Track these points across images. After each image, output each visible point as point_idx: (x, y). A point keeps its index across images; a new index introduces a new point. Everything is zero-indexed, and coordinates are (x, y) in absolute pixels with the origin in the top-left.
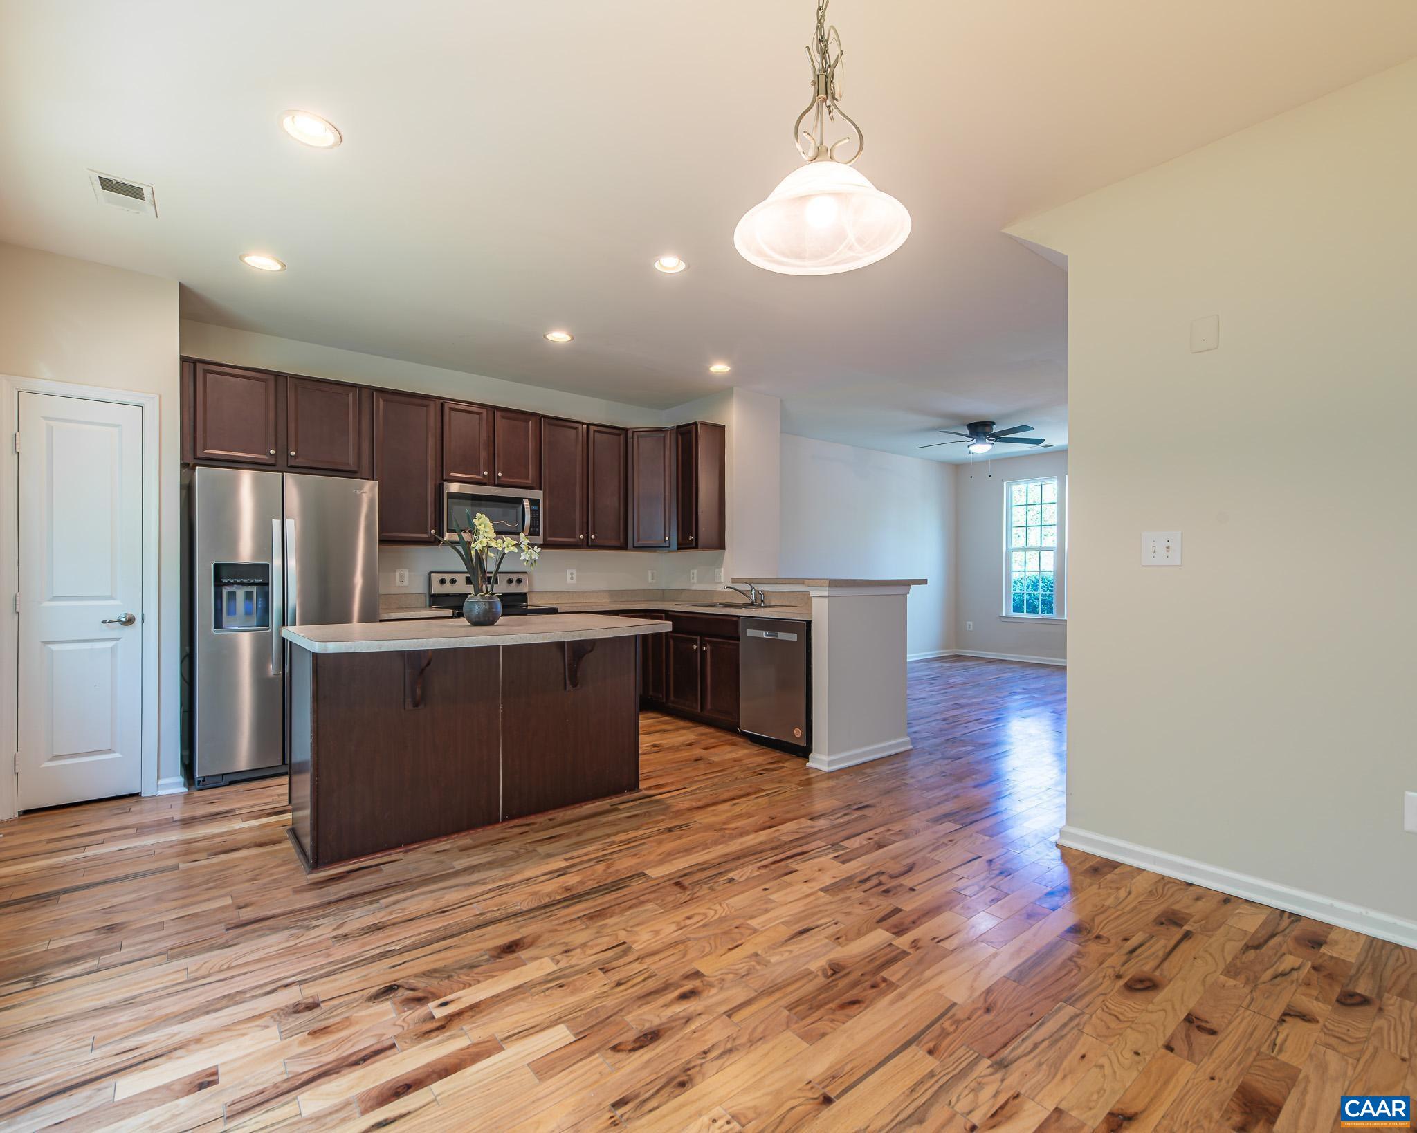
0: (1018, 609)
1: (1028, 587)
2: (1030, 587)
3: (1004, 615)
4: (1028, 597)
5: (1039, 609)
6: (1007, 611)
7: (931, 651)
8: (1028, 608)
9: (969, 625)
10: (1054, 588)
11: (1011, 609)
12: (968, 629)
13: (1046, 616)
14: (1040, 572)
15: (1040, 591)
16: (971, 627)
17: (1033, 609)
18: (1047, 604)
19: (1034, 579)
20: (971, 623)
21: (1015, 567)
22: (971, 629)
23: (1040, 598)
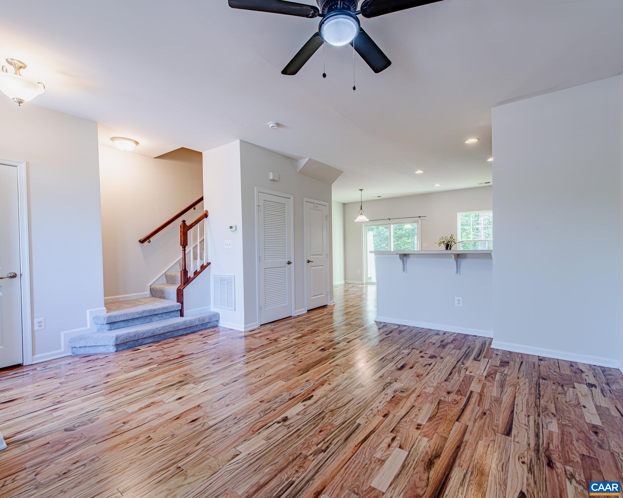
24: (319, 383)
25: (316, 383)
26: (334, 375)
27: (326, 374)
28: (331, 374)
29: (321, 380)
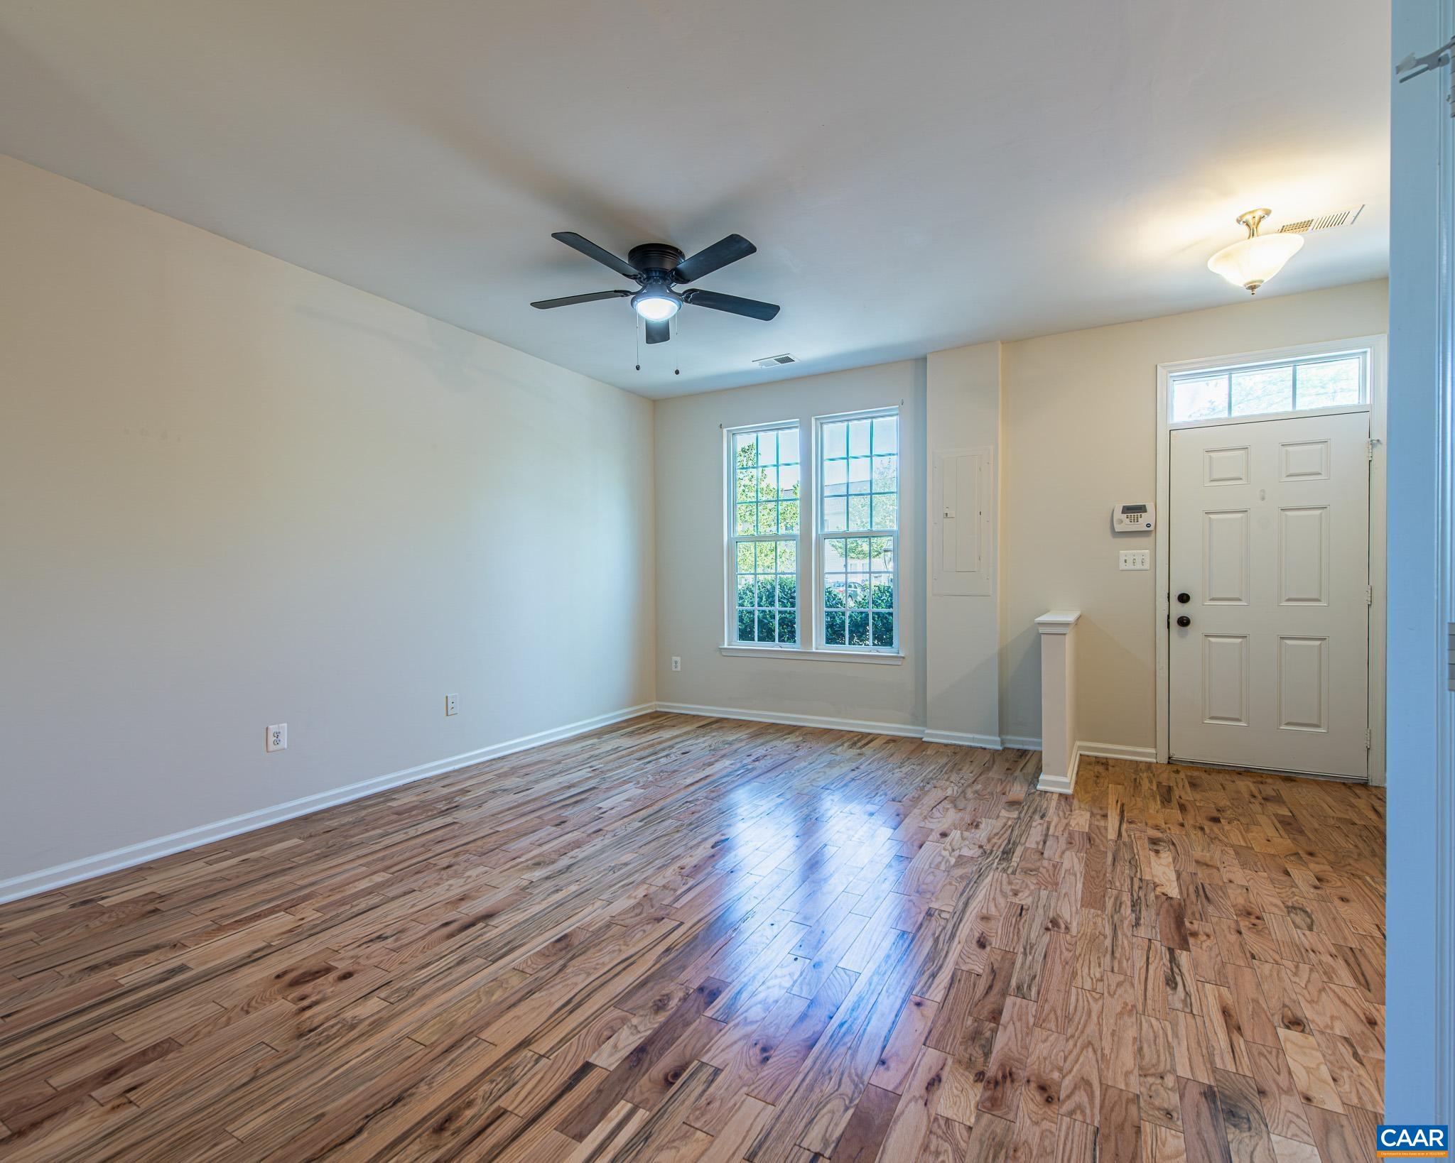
0: (745, 634)
1: (761, 598)
2: (764, 599)
3: (726, 646)
4: (761, 615)
5: (776, 635)
6: (730, 639)
7: (621, 709)
8: (760, 632)
9: (676, 662)
10: (798, 601)
11: (736, 634)
12: (674, 669)
13: (787, 647)
14: (776, 574)
15: (777, 606)
16: (679, 665)
17: (767, 635)
18: (787, 625)
19: (769, 587)
20: (678, 659)
21: (742, 568)
22: (679, 669)
23: (777, 618)
24: (705, 869)
25: (710, 869)
26: (671, 889)
27: (689, 889)
28: (679, 892)
29: (700, 877)
